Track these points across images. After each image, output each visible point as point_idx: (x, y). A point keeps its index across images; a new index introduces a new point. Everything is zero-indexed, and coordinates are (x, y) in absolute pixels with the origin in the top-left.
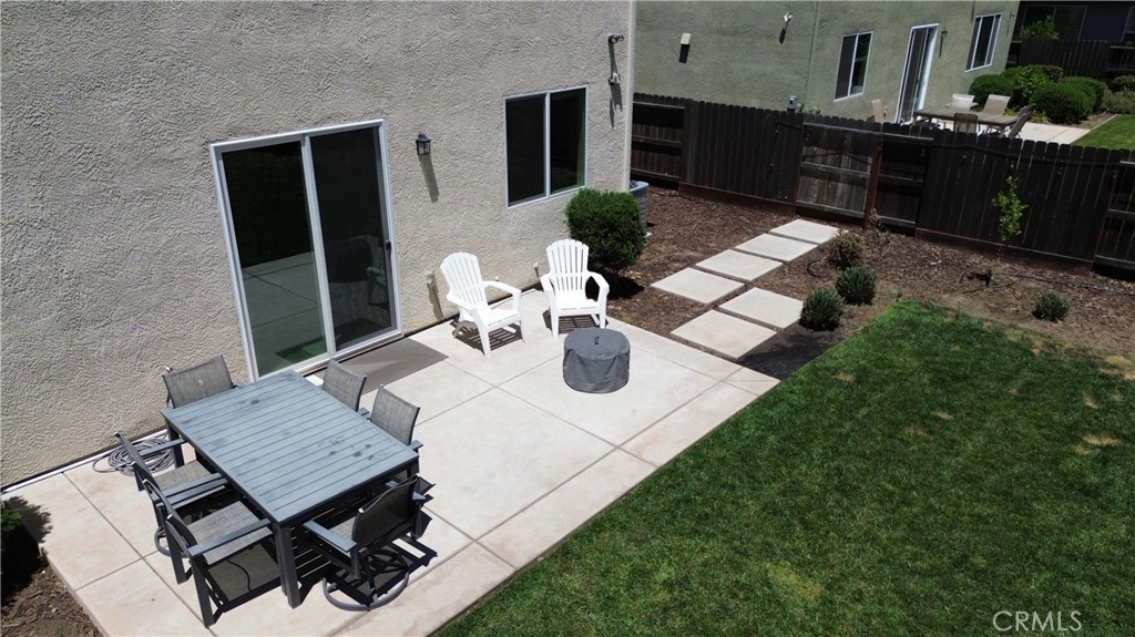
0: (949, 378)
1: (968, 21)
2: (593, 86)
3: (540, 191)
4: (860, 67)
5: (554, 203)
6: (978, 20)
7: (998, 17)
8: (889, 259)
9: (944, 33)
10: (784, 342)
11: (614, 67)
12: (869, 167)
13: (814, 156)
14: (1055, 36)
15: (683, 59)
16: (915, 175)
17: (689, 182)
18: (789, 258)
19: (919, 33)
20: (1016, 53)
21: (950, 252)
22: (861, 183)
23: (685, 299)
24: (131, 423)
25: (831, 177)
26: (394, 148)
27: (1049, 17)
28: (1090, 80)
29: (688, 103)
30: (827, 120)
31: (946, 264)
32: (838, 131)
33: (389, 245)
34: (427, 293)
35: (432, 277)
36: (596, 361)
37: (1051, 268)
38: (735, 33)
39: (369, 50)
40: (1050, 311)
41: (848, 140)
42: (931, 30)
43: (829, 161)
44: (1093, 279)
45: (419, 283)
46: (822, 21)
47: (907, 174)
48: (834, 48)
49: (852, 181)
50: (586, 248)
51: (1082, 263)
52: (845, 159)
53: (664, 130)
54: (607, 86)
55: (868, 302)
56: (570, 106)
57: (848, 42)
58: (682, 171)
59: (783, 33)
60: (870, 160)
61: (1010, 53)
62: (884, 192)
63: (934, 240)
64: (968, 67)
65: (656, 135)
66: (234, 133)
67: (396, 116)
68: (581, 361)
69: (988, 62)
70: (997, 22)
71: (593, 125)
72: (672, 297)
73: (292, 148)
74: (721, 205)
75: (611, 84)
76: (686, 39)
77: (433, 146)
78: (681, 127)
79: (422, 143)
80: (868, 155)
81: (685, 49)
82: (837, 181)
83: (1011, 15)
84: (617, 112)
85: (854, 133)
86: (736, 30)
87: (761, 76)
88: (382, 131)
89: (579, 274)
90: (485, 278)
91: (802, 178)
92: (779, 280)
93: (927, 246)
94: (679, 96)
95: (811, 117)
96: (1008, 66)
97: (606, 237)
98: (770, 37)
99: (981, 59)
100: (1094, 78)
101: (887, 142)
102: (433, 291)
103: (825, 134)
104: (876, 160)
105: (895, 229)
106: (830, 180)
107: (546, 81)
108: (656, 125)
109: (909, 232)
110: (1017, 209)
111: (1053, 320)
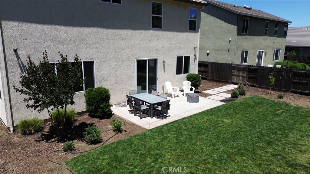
0: (258, 104)
1: (272, 50)
2: (192, 56)
3: (181, 73)
4: (246, 58)
5: (184, 75)
6: (275, 50)
7: (280, 50)
8: (250, 90)
9: (266, 52)
10: (228, 99)
11: (195, 52)
12: (246, 74)
13: (235, 72)
14: (295, 54)
15: (208, 55)
16: (255, 75)
17: (209, 78)
18: (229, 89)
19: (260, 52)
20: (285, 58)
21: (263, 90)
22: (245, 77)
23: (209, 94)
24: (120, 101)
25: (238, 76)
26: (159, 63)
27: (293, 51)
28: (303, 64)
29: (209, 62)
30: (237, 65)
31: (262, 91)
32: (239, 67)
33: (157, 79)
34: (162, 88)
35: (163, 85)
36: (193, 97)
37: (283, 92)
38: (218, 50)
39: (157, 47)
40: (281, 97)
41: (241, 69)
42: (263, 52)
43: (238, 73)
44: (291, 94)
45: (161, 86)
46: (236, 48)
47: (253, 75)
48: (240, 54)
49: (243, 77)
50: (190, 82)
51: (289, 91)
52: (241, 72)
53: (204, 68)
54: (194, 56)
55: (244, 95)
56: (187, 58)
57: (243, 53)
58: (208, 76)
59: (229, 50)
60: (246, 72)
61: (284, 58)
62: (249, 78)
63: (260, 87)
64: (273, 60)
65: (202, 69)
66: (139, 58)
67: (160, 57)
68: (191, 97)
69: (279, 60)
70: (280, 51)
71: (191, 62)
72: (206, 93)
73: (146, 61)
74: (216, 83)
75: (195, 55)
76: (208, 52)
77: (165, 63)
78: (207, 67)
79: (164, 62)
80: (245, 71)
81: (208, 54)
82: (240, 77)
83: (283, 50)
84: (196, 61)
85: (242, 67)
86: (219, 50)
87: (224, 59)
88: (158, 60)
89: (189, 87)
90: (172, 86)
91: (232, 76)
92: (227, 92)
93: (258, 89)
94: (207, 61)
95: (234, 64)
96: (284, 61)
97: (194, 81)
98: (226, 51)
99: (276, 59)
100: (304, 63)
101: (249, 69)
102: (163, 88)
103: (237, 67)
104: (247, 72)
105: (252, 86)
106: (238, 77)
107: (184, 54)
108: (202, 67)
109: (255, 86)
110: (274, 79)
111: (281, 98)
